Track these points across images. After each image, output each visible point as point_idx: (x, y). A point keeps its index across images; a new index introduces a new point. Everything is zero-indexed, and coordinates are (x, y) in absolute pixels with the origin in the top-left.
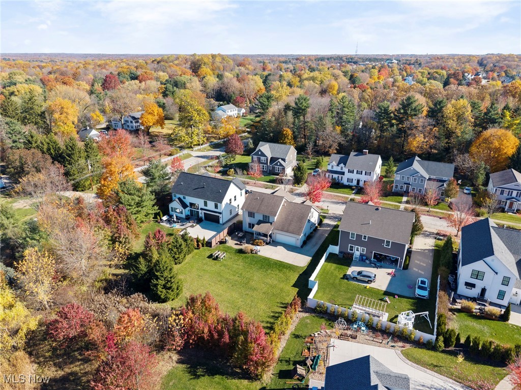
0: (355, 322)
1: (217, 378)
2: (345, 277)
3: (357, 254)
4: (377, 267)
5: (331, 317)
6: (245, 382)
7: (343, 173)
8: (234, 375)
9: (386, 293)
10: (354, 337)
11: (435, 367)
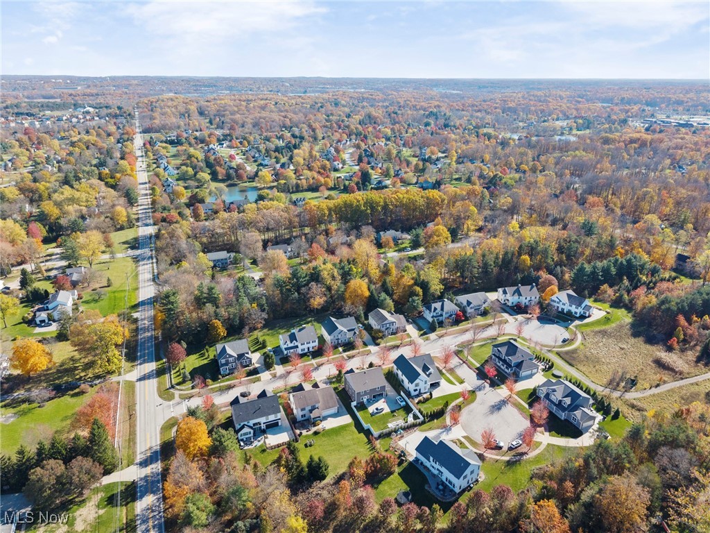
0: (398, 430)
1: (383, 482)
2: (372, 415)
3: (365, 400)
4: (377, 402)
5: (388, 435)
6: (392, 476)
7: (297, 347)
8: (386, 478)
9: (392, 412)
10: (403, 437)
11: (430, 429)
